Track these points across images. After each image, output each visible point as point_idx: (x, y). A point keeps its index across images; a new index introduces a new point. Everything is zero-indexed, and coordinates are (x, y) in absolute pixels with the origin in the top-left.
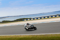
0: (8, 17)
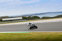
0: (48, 13)
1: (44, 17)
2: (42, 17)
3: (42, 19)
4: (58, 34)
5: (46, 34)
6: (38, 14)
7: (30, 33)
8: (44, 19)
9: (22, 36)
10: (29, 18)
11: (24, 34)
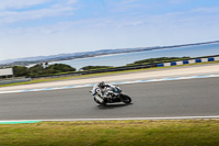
1: (90, 67)
2: (84, 68)
3: (83, 73)
4: (140, 127)
5: (95, 126)
6: (69, 58)
7: (38, 124)
8: (88, 73)
9: (11, 135)
10: (35, 71)
11: (18, 129)
